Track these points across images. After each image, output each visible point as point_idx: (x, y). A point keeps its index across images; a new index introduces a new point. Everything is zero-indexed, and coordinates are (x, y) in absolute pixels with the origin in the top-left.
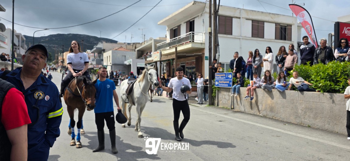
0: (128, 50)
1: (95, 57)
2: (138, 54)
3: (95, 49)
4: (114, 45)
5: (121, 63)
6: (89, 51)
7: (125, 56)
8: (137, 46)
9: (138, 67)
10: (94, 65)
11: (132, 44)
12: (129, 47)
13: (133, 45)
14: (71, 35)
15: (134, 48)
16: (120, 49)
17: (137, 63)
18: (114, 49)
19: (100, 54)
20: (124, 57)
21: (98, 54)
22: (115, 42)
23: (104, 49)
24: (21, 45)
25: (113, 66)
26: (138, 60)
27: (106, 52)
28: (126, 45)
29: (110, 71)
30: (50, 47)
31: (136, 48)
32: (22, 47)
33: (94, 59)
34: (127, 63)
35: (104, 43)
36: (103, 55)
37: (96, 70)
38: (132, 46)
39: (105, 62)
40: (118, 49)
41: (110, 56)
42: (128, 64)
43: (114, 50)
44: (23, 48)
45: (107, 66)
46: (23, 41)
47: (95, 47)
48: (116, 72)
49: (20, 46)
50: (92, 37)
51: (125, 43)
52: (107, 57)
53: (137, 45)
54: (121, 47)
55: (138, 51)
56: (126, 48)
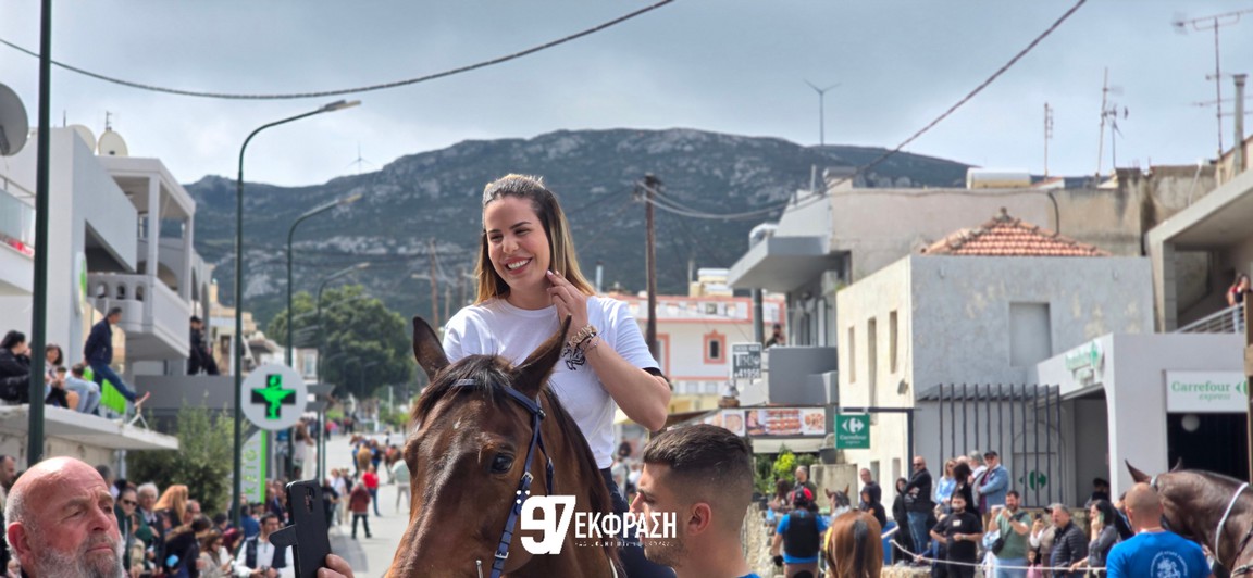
0: (1072, 245)
1: (761, 337)
2: (1176, 277)
3: (757, 254)
4: (936, 200)
5: (1008, 380)
6: (715, 280)
7: (1046, 307)
8: (1162, 202)
9: (1174, 420)
10: (748, 410)
11: (1112, 184)
12: (1077, 211)
13: (1121, 193)
14: (566, 145)
15: (1133, 220)
16: (989, 243)
17: (1164, 373)
18: (931, 242)
19: (810, 305)
20: (1029, 324)
21: (790, 300)
22: (947, 175)
23: (843, 247)
24: (159, 256)
25: (929, 414)
26: (1179, 338)
27: (863, 275)
28: (1050, 194)
29: (897, 462)
30: (403, 258)
31: (1149, 218)
32: (164, 272)
33: (756, 354)
34: (1061, 375)
35: (841, 188)
36: (830, 308)
37: (774, 457)
38: (1110, 201)
39: (853, 379)
40: (975, 237)
41: (894, 315)
42: (1070, 386)
43: (937, 252)
44: (174, 288)
45: (867, 416)
46: (170, 229)
47: (761, 236)
48: (962, 472)
49: (153, 267)
50: (746, 146)
51: (1036, 180)
52: (872, 323)
53: (1165, 183)
54: (1005, 219)
55: (1175, 244)
56: (1047, 228)
